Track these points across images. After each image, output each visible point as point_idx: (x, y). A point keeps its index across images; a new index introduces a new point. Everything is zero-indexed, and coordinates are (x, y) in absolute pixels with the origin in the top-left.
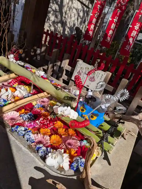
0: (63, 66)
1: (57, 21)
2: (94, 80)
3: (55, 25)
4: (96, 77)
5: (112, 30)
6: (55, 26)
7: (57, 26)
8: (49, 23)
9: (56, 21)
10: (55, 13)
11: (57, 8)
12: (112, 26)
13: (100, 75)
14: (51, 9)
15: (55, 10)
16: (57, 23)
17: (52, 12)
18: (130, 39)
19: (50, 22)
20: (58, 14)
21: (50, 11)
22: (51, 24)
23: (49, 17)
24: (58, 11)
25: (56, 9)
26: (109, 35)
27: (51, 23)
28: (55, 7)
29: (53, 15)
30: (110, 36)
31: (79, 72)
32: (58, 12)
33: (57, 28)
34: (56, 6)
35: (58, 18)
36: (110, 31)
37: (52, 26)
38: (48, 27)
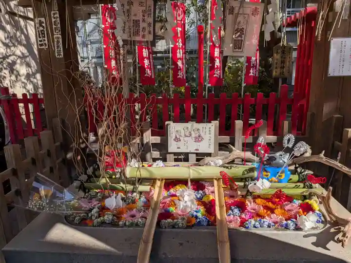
0: (147, 141)
1: (33, 73)
2: (202, 138)
3: (32, 79)
4: (202, 134)
5: (147, 58)
6: (32, 82)
7: (35, 80)
8: (20, 80)
9: (31, 73)
10: (23, 61)
11: (25, 51)
12: (144, 53)
13: (207, 130)
14: (15, 57)
15: (22, 56)
16: (34, 74)
17: (19, 61)
18: (178, 63)
19: (23, 79)
20: (30, 59)
21: (15, 60)
22: (25, 81)
23: (17, 71)
24: (28, 54)
25: (23, 54)
26: (146, 67)
27: (25, 79)
28: (21, 51)
29: (21, 64)
30: (148, 68)
31: (176, 137)
32: (27, 56)
33: (37, 83)
34: (21, 49)
35: (32, 65)
36: (144, 60)
37: (28, 84)
38: (22, 89)
